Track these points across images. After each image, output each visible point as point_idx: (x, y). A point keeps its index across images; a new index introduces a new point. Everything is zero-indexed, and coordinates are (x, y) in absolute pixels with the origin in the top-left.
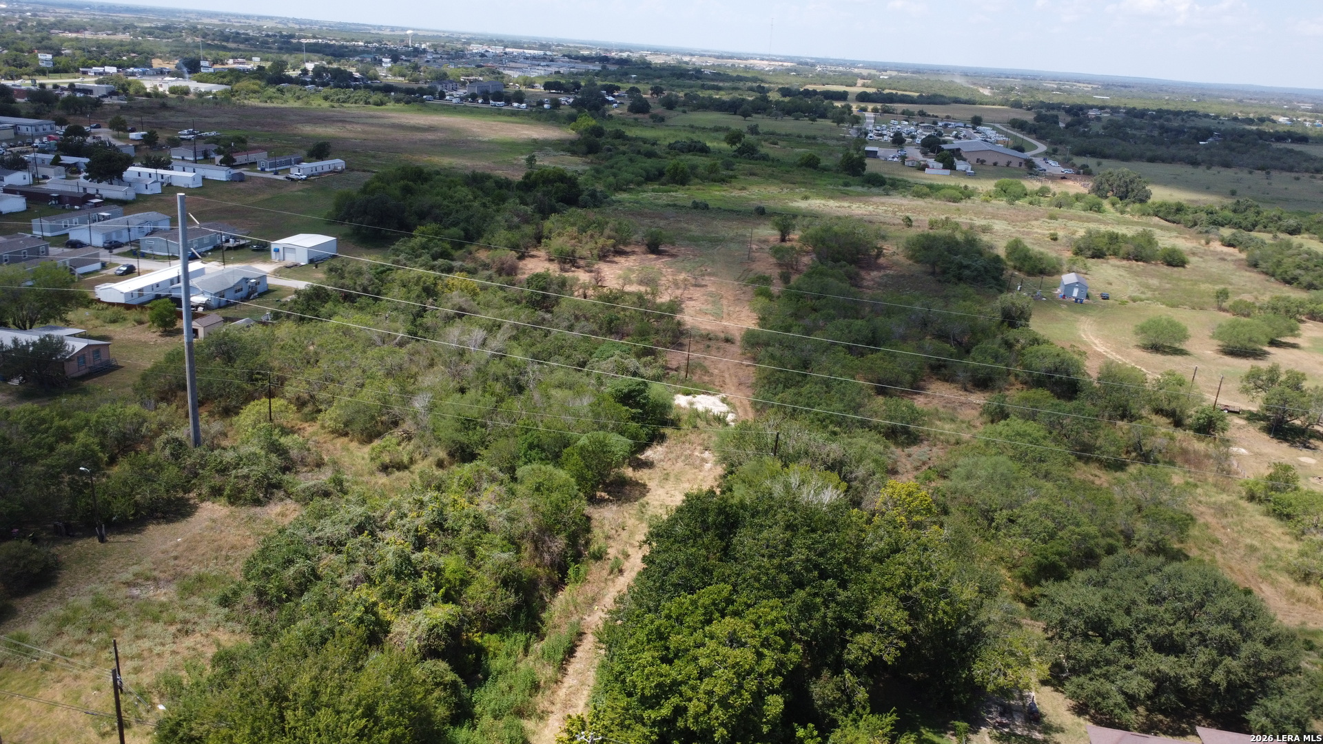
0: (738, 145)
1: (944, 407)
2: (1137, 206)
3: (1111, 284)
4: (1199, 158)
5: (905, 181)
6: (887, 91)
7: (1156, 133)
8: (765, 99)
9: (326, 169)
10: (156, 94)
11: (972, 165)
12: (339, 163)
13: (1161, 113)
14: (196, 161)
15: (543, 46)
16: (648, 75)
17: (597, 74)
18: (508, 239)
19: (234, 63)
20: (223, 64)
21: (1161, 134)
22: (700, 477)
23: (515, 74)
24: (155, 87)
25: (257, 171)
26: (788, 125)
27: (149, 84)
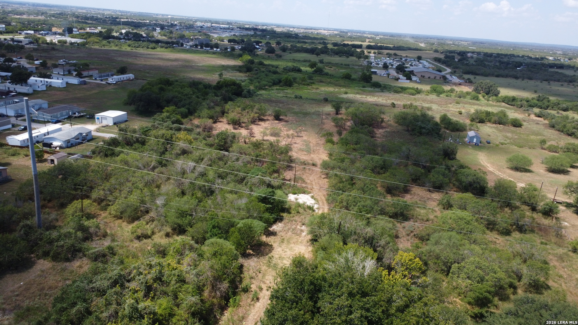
0: (315, 68)
1: (420, 200)
2: (494, 97)
3: (490, 136)
4: (518, 75)
5: (390, 85)
6: (379, 45)
7: (498, 64)
8: (326, 47)
9: (125, 79)
10: (52, 43)
11: (419, 78)
12: (131, 76)
13: (499, 55)
14: (64, 75)
15: (228, 23)
16: (274, 36)
17: (252, 36)
18: (208, 114)
19: (90, 30)
20: (84, 30)
21: (500, 65)
22: (300, 241)
23: (216, 36)
24: (52, 40)
25: (93, 80)
26: (336, 59)
27: (48, 39)
